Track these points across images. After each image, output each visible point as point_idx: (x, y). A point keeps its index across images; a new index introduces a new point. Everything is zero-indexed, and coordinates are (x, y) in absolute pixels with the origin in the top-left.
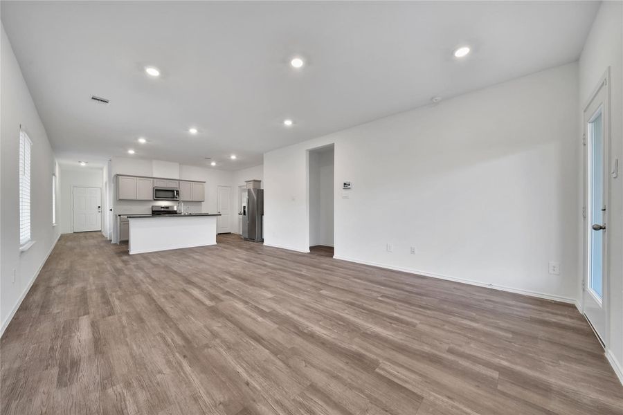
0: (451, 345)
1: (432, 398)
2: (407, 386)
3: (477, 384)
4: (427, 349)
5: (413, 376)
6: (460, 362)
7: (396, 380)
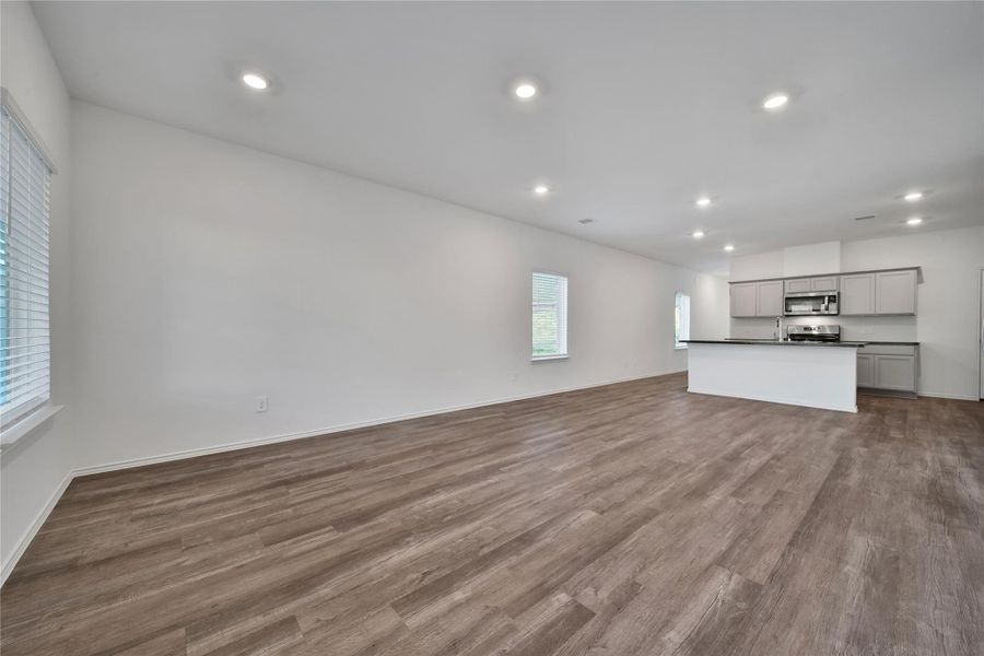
0: (300, 637)
1: (258, 552)
2: (290, 541)
3: (219, 608)
4: (324, 591)
5: (295, 551)
6: (260, 618)
7: (305, 536)
